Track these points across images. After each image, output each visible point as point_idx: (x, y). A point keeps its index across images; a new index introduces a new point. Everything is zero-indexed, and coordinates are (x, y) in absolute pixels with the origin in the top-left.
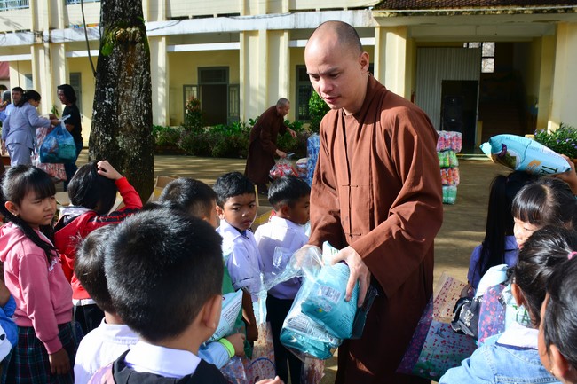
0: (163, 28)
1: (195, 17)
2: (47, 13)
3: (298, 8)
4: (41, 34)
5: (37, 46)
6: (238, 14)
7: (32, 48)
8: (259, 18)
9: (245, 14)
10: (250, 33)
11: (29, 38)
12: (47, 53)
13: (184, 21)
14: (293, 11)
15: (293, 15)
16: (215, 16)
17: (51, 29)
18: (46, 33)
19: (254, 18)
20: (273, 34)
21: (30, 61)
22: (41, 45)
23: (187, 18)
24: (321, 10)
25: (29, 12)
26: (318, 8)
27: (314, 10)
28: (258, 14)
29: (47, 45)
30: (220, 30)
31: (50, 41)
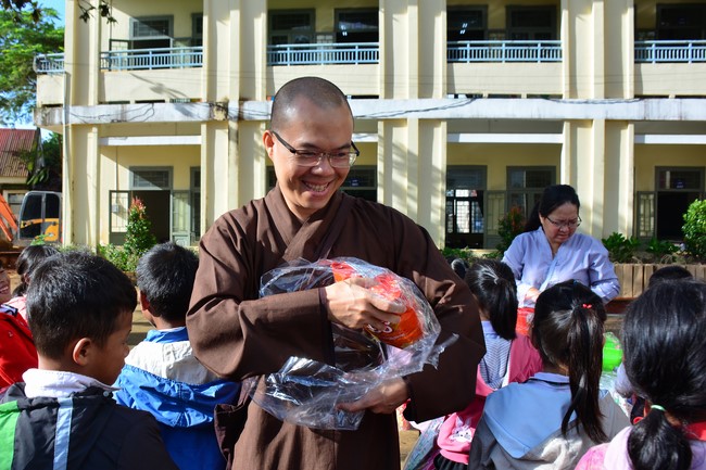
0: (444, 108)
1: (491, 96)
2: (238, 75)
3: (645, 93)
4: (225, 108)
5: (212, 124)
6: (560, 97)
7: (204, 128)
8: (593, 103)
9: (571, 97)
10: (577, 123)
11: (200, 112)
12: (233, 136)
13: (478, 100)
14: (639, 97)
15: (642, 102)
16: (524, 95)
17: (242, 100)
18: (234, 107)
19: (586, 102)
20: (613, 126)
21: (199, 146)
22: (222, 124)
23: (481, 96)
24: (677, 97)
25: (203, 72)
26: (672, 95)
27: (667, 97)
28: (592, 97)
29: (233, 125)
30: (536, 116)
31: (240, 118)
